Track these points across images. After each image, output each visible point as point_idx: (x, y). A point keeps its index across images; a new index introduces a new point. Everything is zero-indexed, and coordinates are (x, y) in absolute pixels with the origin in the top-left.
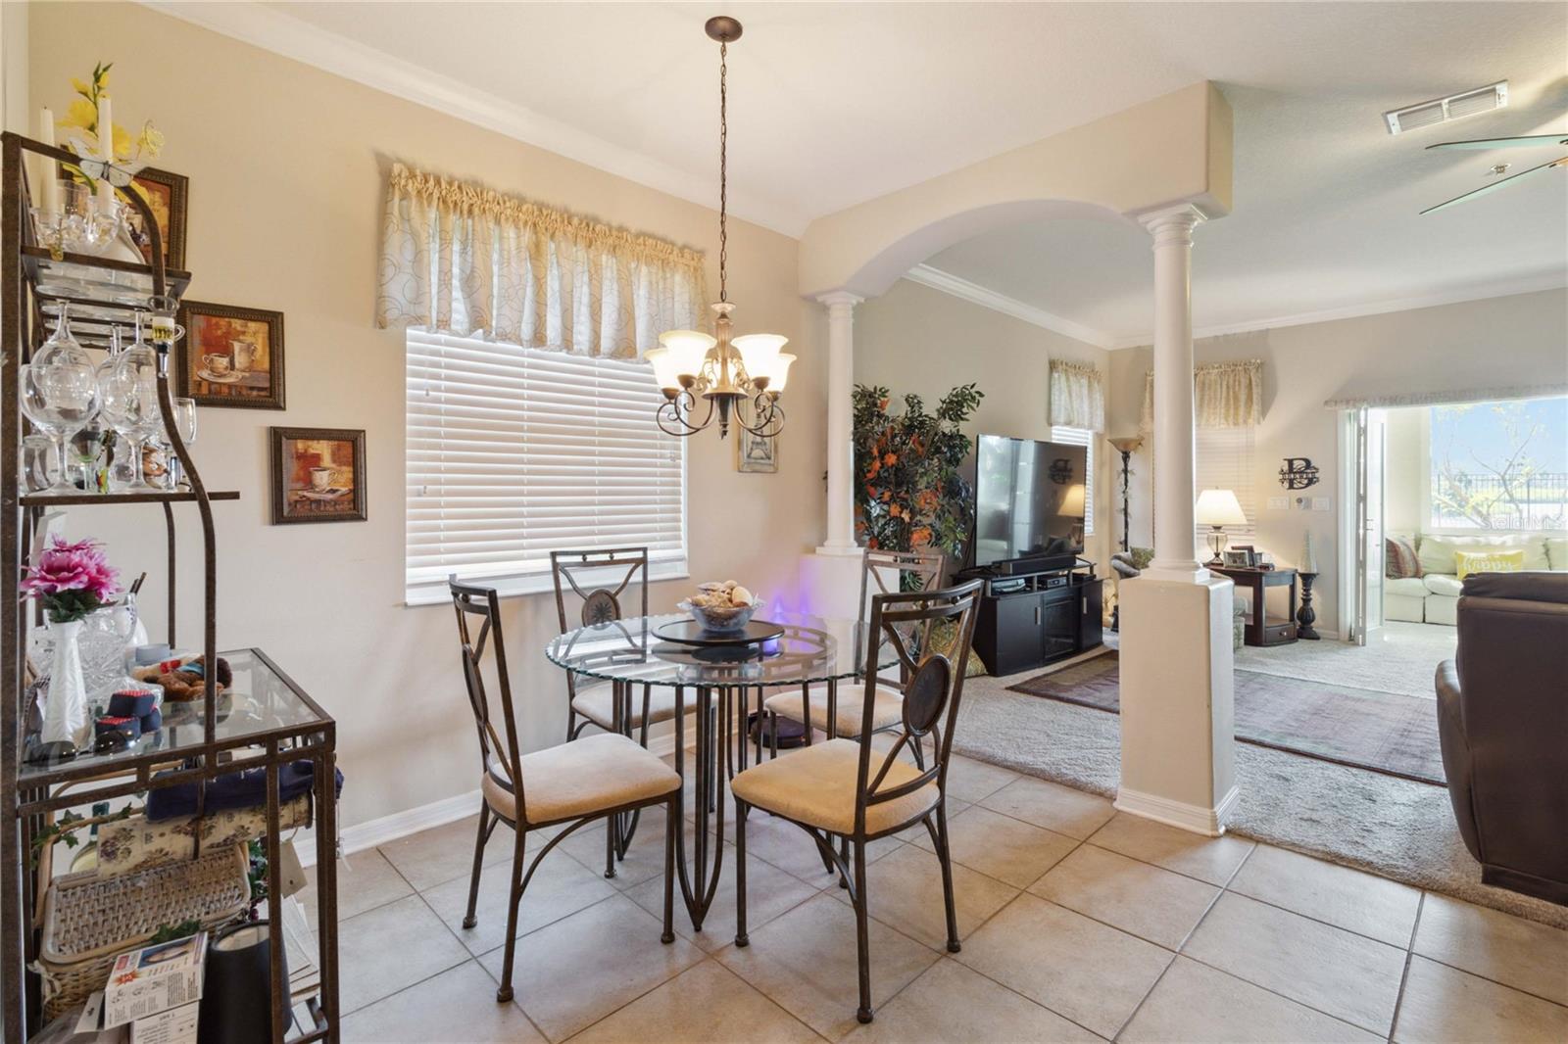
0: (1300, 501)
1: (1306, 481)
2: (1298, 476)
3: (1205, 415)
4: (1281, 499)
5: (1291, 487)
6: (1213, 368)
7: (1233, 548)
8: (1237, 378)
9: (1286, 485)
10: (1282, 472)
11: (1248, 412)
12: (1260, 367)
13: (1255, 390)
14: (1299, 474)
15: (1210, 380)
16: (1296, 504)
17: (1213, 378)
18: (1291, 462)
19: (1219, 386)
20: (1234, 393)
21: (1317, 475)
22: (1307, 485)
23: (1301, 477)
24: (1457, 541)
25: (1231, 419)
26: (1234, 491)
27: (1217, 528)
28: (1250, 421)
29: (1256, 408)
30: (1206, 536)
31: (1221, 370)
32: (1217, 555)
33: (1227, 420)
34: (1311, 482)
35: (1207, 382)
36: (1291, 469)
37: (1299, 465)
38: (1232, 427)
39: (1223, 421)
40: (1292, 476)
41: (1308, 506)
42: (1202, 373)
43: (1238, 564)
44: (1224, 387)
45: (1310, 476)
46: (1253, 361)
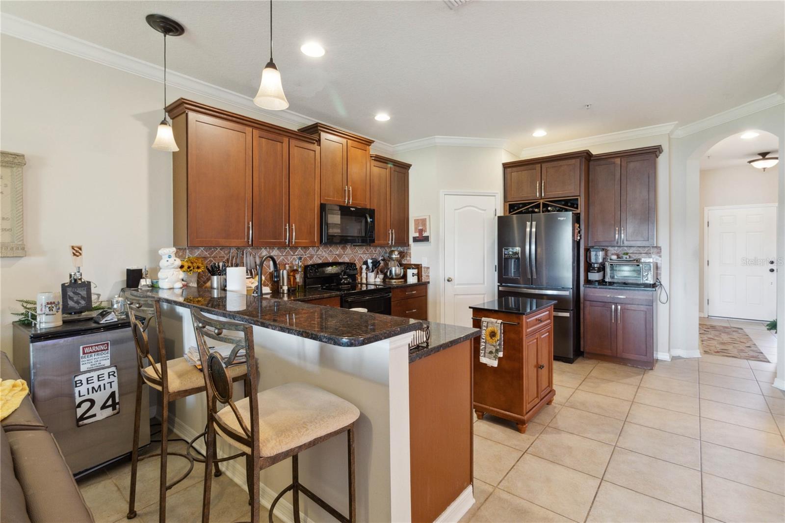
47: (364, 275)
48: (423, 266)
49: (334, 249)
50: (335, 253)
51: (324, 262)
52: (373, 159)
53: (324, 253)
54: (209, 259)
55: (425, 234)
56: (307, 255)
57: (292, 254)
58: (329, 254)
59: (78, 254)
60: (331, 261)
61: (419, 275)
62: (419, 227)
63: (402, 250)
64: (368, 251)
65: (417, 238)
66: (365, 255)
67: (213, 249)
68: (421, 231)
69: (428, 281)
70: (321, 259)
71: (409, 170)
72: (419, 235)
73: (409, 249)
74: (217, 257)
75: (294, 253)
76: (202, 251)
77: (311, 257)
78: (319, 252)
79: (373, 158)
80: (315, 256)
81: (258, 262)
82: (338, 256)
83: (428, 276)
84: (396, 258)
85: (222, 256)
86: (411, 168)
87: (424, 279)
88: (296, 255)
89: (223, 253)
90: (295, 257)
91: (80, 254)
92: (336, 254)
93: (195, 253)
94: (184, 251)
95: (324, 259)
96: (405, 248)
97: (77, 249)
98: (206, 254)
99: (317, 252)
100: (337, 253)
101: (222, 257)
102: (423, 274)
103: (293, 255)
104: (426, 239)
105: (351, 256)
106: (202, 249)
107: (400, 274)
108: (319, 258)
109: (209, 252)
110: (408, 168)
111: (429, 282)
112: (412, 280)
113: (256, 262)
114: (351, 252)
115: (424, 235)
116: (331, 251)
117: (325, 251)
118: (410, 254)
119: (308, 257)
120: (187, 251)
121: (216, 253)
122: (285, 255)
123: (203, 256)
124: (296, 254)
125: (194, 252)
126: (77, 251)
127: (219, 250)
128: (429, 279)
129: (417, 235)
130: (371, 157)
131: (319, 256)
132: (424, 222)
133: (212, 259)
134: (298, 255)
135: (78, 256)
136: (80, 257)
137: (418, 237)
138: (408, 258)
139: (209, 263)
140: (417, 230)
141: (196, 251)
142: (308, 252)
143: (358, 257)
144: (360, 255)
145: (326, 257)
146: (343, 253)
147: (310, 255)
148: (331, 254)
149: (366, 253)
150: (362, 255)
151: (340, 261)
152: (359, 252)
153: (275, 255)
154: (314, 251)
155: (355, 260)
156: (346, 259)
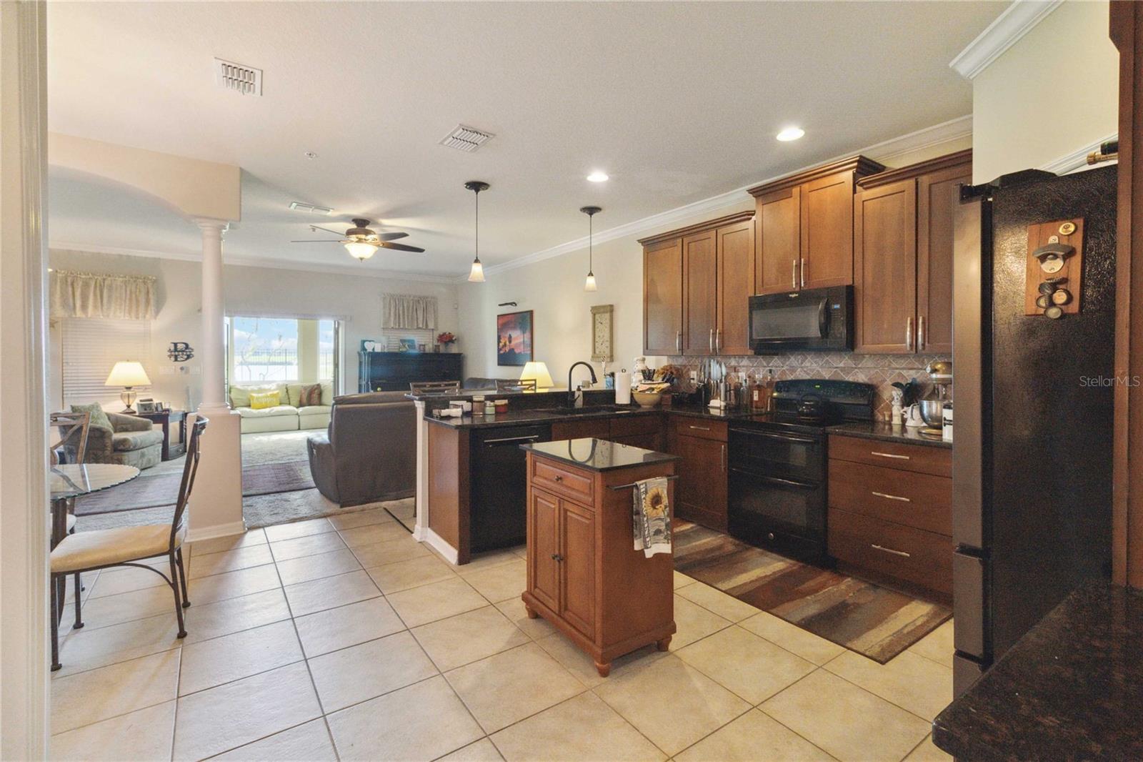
0: (182, 369)
1: (186, 357)
2: (180, 353)
3: (113, 308)
4: (169, 368)
5: (176, 360)
6: (119, 277)
7: (141, 401)
8: (138, 287)
9: (173, 359)
10: (170, 351)
11: (146, 311)
12: (155, 281)
13: (151, 296)
14: (181, 352)
15: (117, 285)
16: (180, 370)
17: (119, 284)
18: (176, 345)
19: (123, 291)
20: (136, 296)
21: (193, 353)
22: (186, 359)
23: (183, 354)
24: (249, 388)
25: (133, 315)
26: (141, 363)
27: (129, 388)
28: (148, 316)
29: (152, 308)
30: (120, 394)
31: (124, 279)
32: (129, 406)
33: (130, 314)
34: (189, 357)
35: (114, 286)
36: (176, 350)
37: (180, 346)
38: (134, 319)
39: (127, 315)
40: (177, 353)
41: (187, 372)
42: (109, 278)
43: (148, 411)
44: (128, 292)
45: (188, 353)
46: (150, 277)
47: (897, 410)
49: (835, 358)
50: (835, 366)
51: (814, 378)
53: (815, 365)
56: (787, 367)
57: (765, 364)
58: (824, 367)
60: (827, 378)
66: (912, 372)
70: (808, 374)
74: (692, 366)
75: (768, 364)
76: (683, 359)
77: (793, 370)
78: (807, 364)
80: (799, 370)
81: (724, 373)
82: (842, 371)
89: (697, 362)
90: (768, 368)
92: (839, 368)
93: (679, 361)
94: (672, 359)
98: (686, 362)
99: (802, 363)
100: (842, 365)
101: (696, 366)
103: (765, 367)
105: (872, 372)
108: (805, 372)
112: (947, 433)
113: (722, 373)
114: (873, 365)
117: (816, 362)
119: (787, 369)
120: (674, 359)
121: (692, 362)
127: (695, 359)
131: (805, 369)
133: (689, 367)
134: (772, 367)
139: (687, 371)
142: (787, 363)
143: (891, 374)
144: (898, 371)
145: (818, 371)
146: (854, 366)
147: (791, 367)
148: (827, 366)
149: (916, 367)
150: (905, 371)
151: (847, 379)
152: (894, 365)
153: (743, 366)
154: (798, 361)
155: (885, 380)
156: (861, 378)
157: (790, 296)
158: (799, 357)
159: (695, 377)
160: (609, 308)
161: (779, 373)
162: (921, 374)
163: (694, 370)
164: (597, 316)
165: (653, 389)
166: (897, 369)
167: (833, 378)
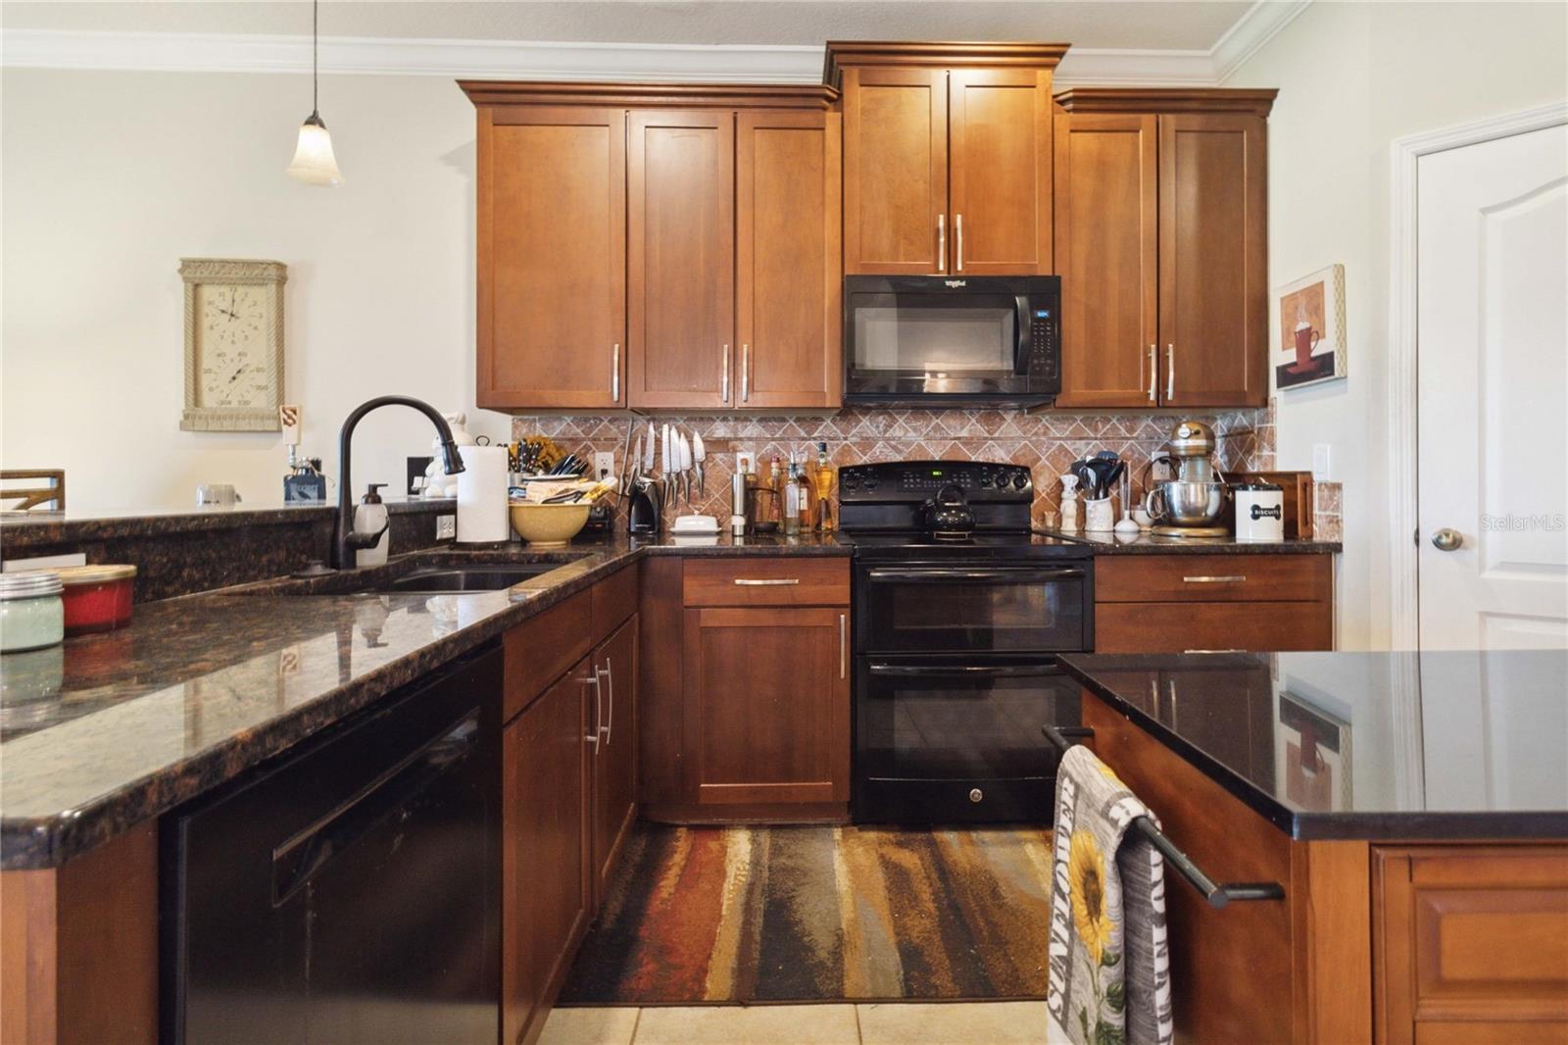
47: (1069, 506)
48: (1317, 478)
49: (950, 421)
50: (952, 435)
52: (1068, 111)
53: (912, 434)
54: (585, 443)
55: (1318, 349)
56: (854, 439)
57: (803, 434)
58: (928, 438)
59: (290, 421)
60: (937, 459)
61: (1294, 517)
62: (1296, 321)
63: (1245, 422)
64: (1096, 430)
65: (1290, 370)
66: (1080, 444)
67: (592, 421)
68: (1304, 339)
69: (1334, 540)
70: (899, 452)
71: (1267, 114)
72: (1298, 355)
73: (1267, 418)
74: (600, 440)
76: (568, 424)
78: (897, 432)
79: (1070, 106)
80: (880, 443)
82: (964, 444)
83: (1335, 522)
84: (1187, 448)
85: (614, 437)
86: (1276, 103)
87: (1321, 533)
88: (815, 439)
89: (615, 430)
90: (812, 442)
91: (295, 422)
92: (959, 438)
93: (553, 428)
94: (530, 425)
95: (910, 453)
96: (1256, 414)
97: (290, 413)
98: (578, 431)
99: (885, 431)
100: (964, 433)
101: (611, 439)
102: (1316, 511)
103: (804, 439)
104: (1324, 367)
105: (1018, 446)
106: (569, 421)
107: (1206, 508)
108: (893, 447)
109: (583, 428)
110: (1259, 108)
111: (1337, 548)
112: (1257, 530)
114: (1020, 433)
115: (1313, 354)
116: (937, 428)
117: (915, 429)
118: (1272, 434)
119: (854, 444)
120: (538, 425)
121: (600, 430)
122: (782, 439)
123: (570, 436)
124: (816, 435)
125: (551, 426)
126: (289, 417)
127: (606, 422)
128: (1339, 532)
129: (1290, 356)
130: (1062, 103)
131: (893, 443)
132: (1315, 294)
133: (589, 443)
134: (821, 438)
135: (290, 425)
136: (294, 426)
137: (1294, 364)
138: (1266, 453)
139: (583, 452)
140: (1293, 338)
141: (556, 424)
142: (854, 431)
143: (1048, 448)
144: (1058, 443)
145: (919, 445)
146: (986, 435)
147: (862, 438)
148: (938, 435)
149: (1085, 435)
150: (1069, 442)
151: (973, 459)
152: (1054, 432)
153: (750, 439)
154: (878, 427)
155: (1039, 459)
156: (1000, 455)
157: (948, 283)
158: (881, 418)
159: (611, 467)
160: (273, 272)
161: (836, 450)
162: (1094, 446)
163: (606, 449)
164: (208, 293)
165: (580, 494)
166: (1059, 439)
167: (945, 458)
